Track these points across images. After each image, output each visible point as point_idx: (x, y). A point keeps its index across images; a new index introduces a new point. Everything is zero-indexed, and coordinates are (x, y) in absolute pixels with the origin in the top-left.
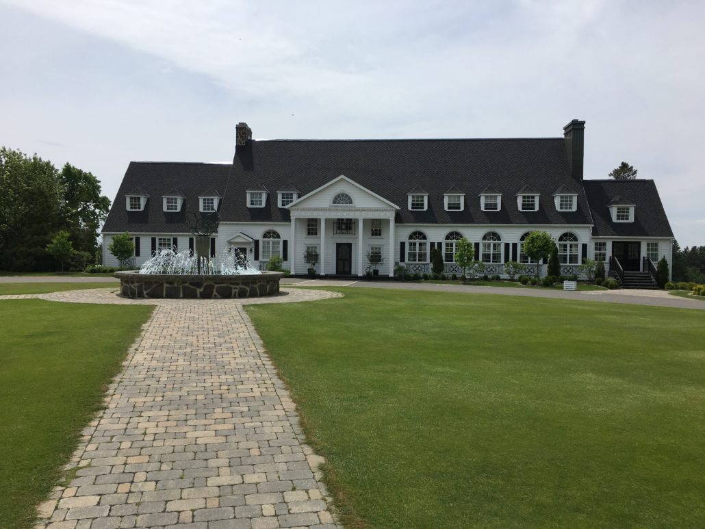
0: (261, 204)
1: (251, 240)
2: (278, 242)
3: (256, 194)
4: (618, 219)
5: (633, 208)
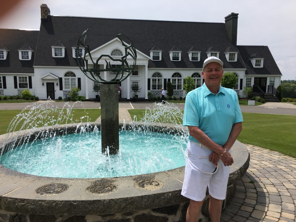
0: (62, 55)
1: (57, 78)
2: (75, 79)
3: (58, 49)
4: (256, 66)
5: (263, 60)
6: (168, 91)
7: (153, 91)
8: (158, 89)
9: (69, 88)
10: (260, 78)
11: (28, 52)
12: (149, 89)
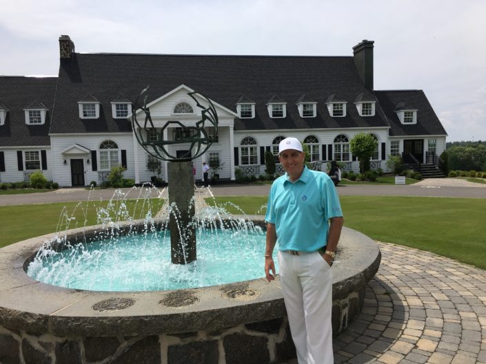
0: (95, 115)
1: (88, 151)
2: (117, 152)
3: (89, 105)
4: (405, 121)
5: (416, 112)
6: (267, 167)
7: (243, 168)
8: (251, 163)
9: (107, 167)
10: (413, 141)
11: (39, 112)
12: (236, 163)
